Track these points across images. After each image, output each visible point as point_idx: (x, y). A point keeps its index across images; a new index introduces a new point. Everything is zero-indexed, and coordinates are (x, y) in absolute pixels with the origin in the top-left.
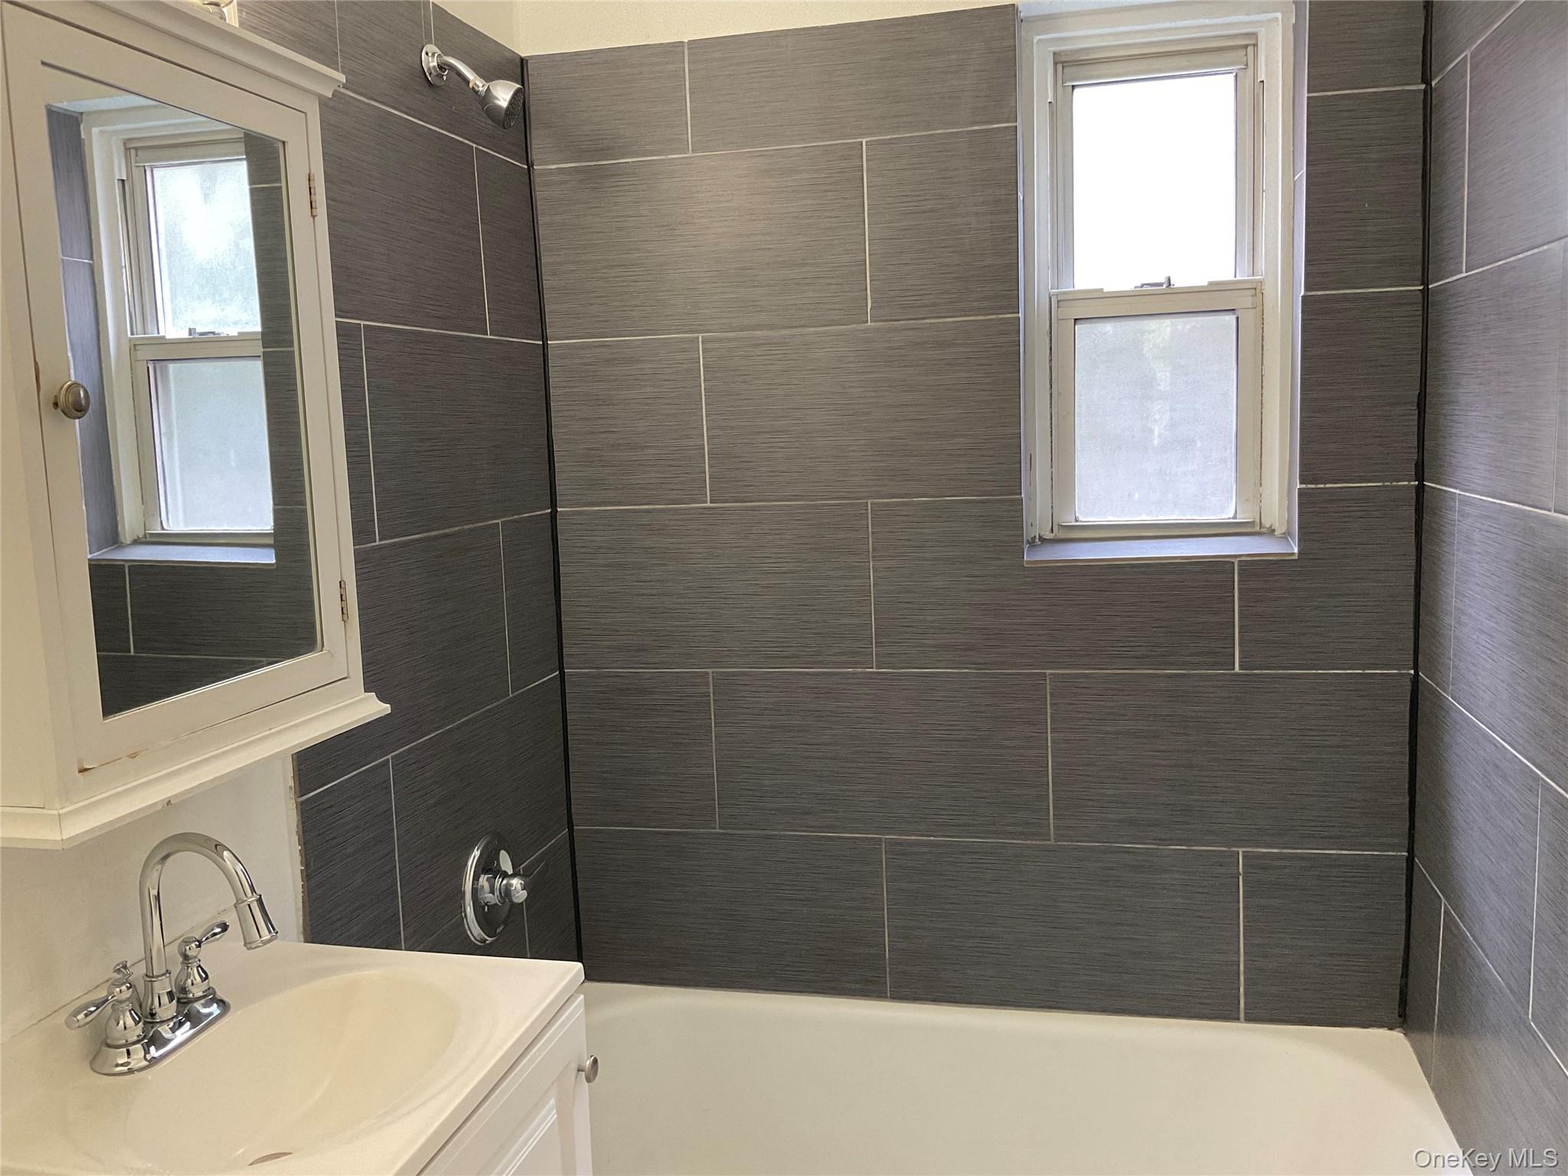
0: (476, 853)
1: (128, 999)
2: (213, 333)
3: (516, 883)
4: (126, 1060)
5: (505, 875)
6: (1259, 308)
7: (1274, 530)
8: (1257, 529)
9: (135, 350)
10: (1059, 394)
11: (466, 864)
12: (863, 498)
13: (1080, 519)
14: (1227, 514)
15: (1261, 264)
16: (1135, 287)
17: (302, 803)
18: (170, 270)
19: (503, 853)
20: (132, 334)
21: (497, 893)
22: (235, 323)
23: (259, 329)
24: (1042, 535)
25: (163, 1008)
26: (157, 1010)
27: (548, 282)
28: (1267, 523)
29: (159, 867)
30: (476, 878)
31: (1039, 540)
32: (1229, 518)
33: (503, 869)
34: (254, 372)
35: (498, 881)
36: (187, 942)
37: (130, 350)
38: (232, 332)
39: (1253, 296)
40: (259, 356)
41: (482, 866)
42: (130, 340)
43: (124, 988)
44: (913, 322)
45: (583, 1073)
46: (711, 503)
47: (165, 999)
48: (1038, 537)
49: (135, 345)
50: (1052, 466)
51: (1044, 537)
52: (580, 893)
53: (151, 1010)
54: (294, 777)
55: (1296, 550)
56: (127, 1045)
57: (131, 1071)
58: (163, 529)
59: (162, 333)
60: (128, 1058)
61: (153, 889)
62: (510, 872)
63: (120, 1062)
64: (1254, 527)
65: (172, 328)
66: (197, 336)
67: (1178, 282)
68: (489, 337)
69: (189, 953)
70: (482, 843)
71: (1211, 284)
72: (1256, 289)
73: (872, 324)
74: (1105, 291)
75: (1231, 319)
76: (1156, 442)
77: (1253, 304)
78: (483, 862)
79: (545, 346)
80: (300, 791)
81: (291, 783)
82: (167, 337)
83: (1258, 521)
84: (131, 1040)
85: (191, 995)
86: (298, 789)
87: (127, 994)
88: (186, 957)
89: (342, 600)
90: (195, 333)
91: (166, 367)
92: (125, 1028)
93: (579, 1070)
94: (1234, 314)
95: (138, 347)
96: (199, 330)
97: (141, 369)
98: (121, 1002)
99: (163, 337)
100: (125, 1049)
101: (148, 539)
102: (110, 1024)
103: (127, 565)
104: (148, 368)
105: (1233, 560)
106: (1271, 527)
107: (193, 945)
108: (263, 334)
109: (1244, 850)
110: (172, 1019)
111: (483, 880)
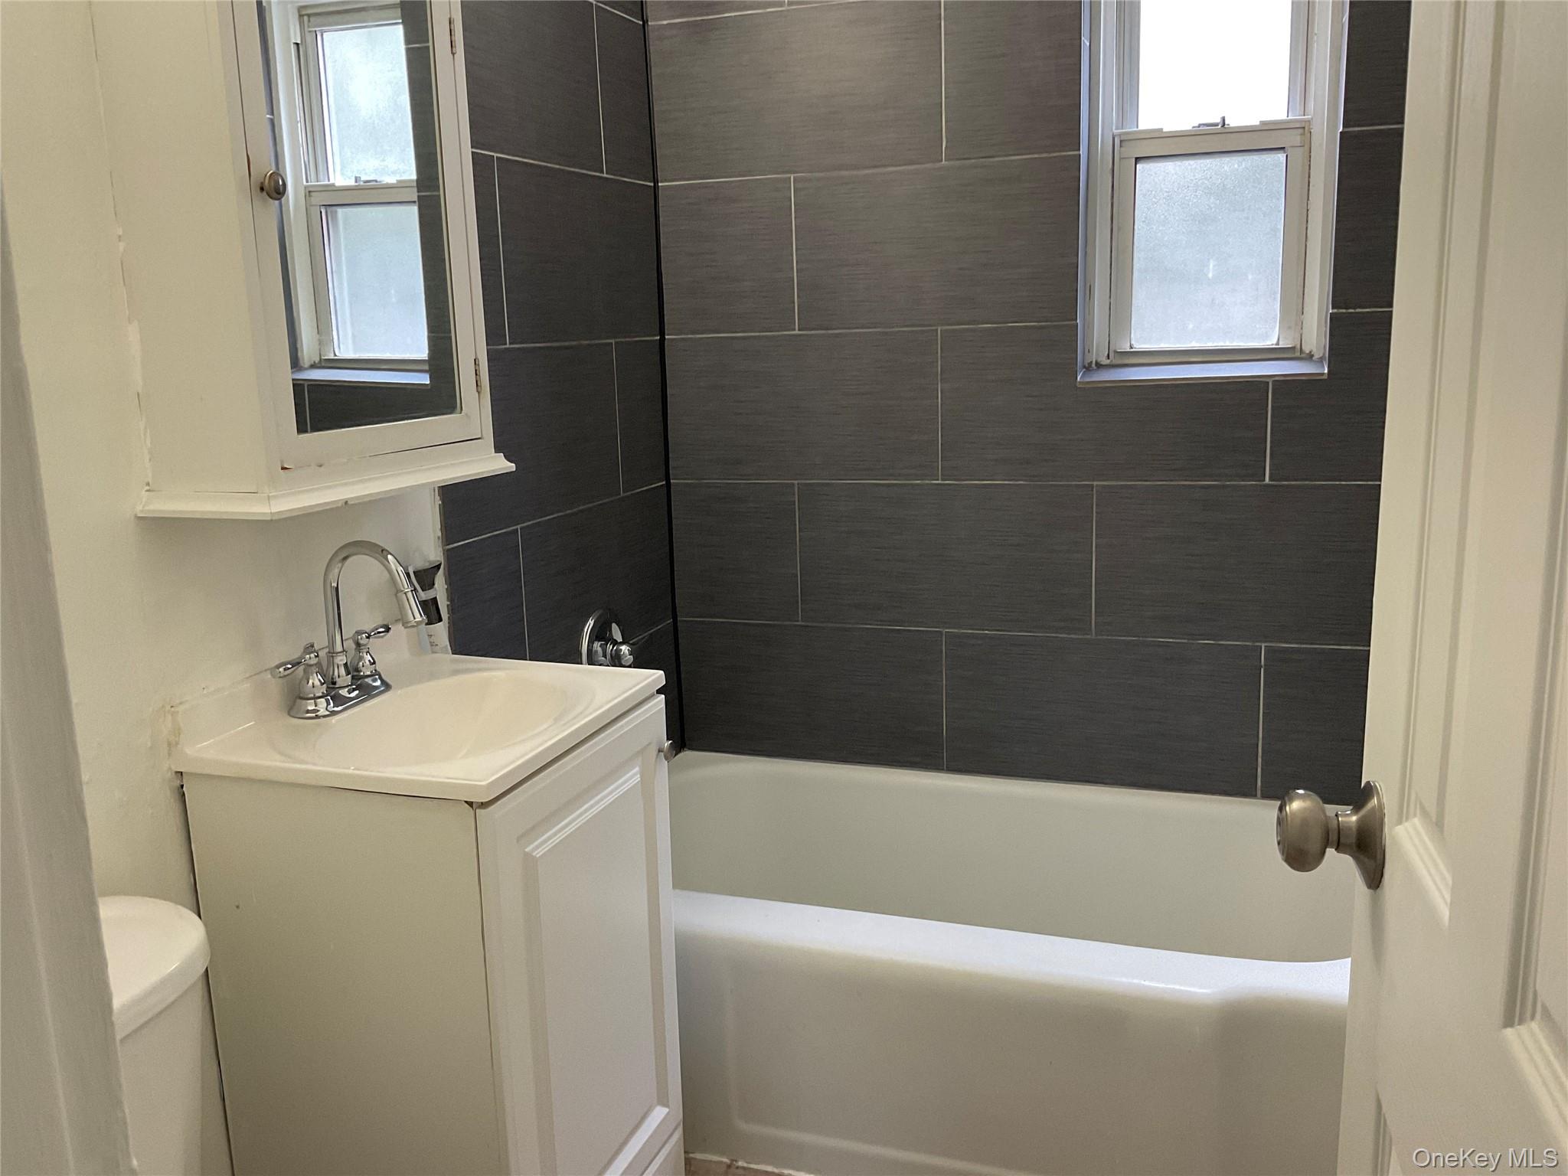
0: (591, 623)
1: (316, 664)
2: (376, 181)
3: (624, 648)
4: (313, 708)
5: (615, 643)
6: (1307, 147)
7: (1313, 356)
8: (1298, 354)
9: (310, 196)
10: (1119, 229)
11: (583, 630)
12: (935, 326)
13: (1135, 346)
14: (1271, 342)
15: (1311, 105)
16: (1194, 127)
17: (448, 550)
18: (338, 123)
19: (614, 625)
20: (307, 182)
21: (608, 656)
22: (394, 173)
23: (414, 177)
24: (1099, 360)
25: (341, 678)
26: (337, 679)
27: (659, 128)
28: (1307, 349)
29: (340, 565)
30: (591, 642)
31: (1096, 365)
32: (1272, 345)
33: (615, 638)
34: (411, 215)
35: (610, 647)
36: (359, 633)
37: (305, 196)
38: (391, 180)
39: (1301, 135)
40: (414, 202)
41: (595, 634)
42: (306, 187)
43: (312, 655)
44: (984, 160)
45: (662, 754)
46: (799, 330)
47: (343, 671)
48: (1094, 362)
49: (310, 192)
50: (1110, 297)
51: (1102, 363)
52: (683, 676)
53: (333, 678)
54: (441, 529)
55: (1326, 371)
56: (315, 698)
57: (317, 717)
58: (335, 355)
59: (332, 181)
60: (316, 706)
61: (334, 582)
62: (620, 640)
63: (310, 708)
64: (1294, 353)
65: (340, 178)
66: (362, 183)
67: (1233, 122)
68: (605, 175)
69: (362, 642)
70: (597, 614)
71: (1263, 123)
72: (1304, 129)
73: (947, 162)
74: (1164, 130)
75: (1281, 157)
76: (1210, 275)
77: (1301, 142)
78: (596, 630)
79: (656, 188)
80: (447, 540)
81: (440, 534)
82: (337, 184)
83: (1299, 346)
84: (317, 695)
85: (362, 674)
86: (444, 540)
87: (314, 661)
88: (358, 645)
89: (476, 374)
90: (360, 180)
91: (336, 212)
92: (313, 687)
93: (659, 751)
94: (1285, 152)
95: (313, 194)
96: (364, 178)
97: (315, 212)
98: (311, 665)
99: (333, 185)
100: (313, 701)
101: (323, 364)
102: (303, 682)
103: (306, 384)
104: (321, 212)
105: (1268, 380)
106: (1310, 352)
107: (364, 636)
108: (418, 181)
109: (1266, 644)
110: (347, 686)
111: (597, 646)
